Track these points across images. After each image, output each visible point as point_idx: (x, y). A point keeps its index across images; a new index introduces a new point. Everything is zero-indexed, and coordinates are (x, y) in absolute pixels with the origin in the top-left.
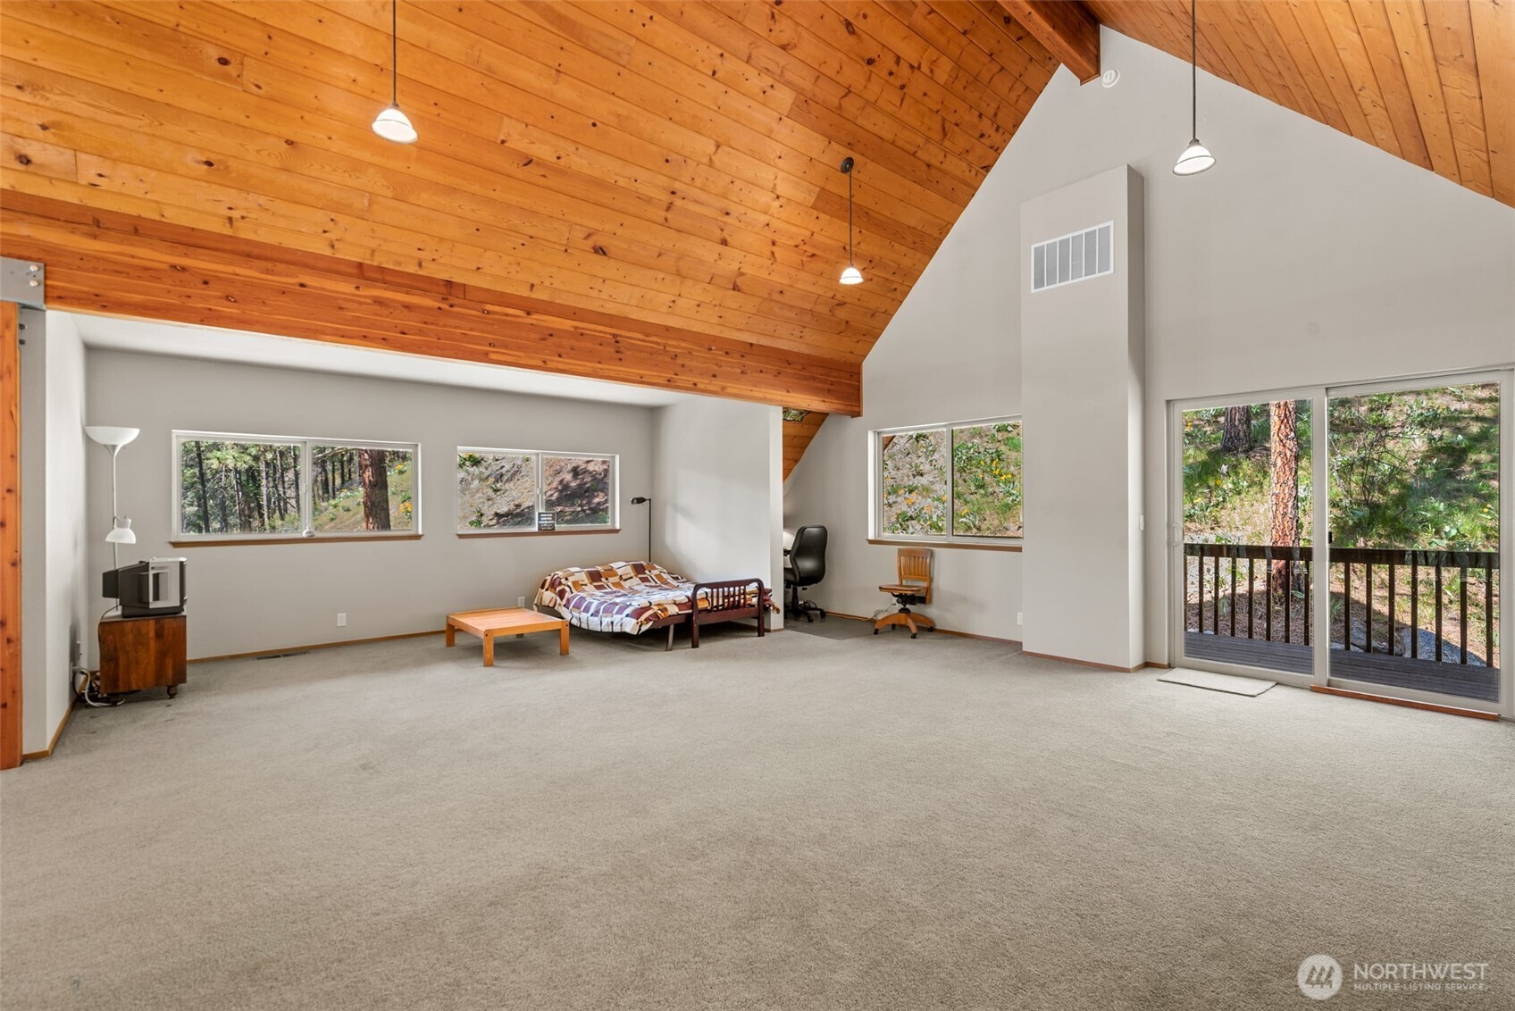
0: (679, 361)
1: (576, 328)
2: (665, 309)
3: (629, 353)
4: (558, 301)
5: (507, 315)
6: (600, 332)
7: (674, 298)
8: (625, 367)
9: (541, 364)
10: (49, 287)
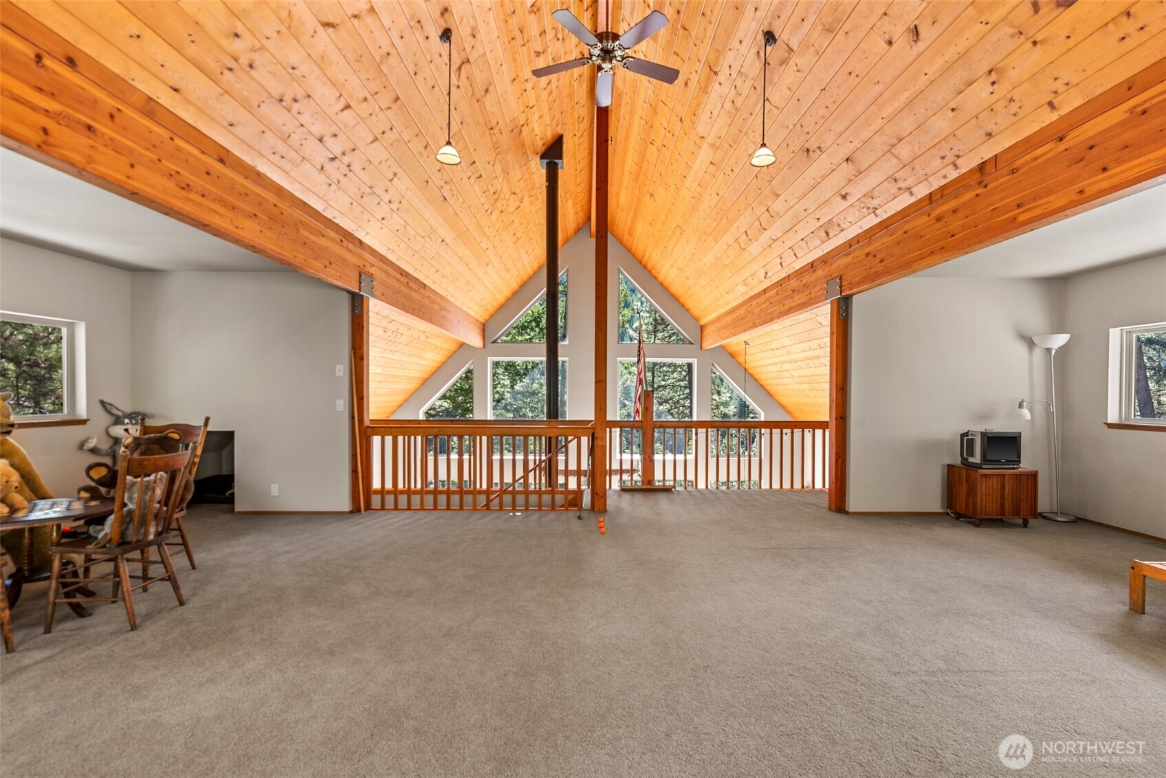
10: (841, 286)
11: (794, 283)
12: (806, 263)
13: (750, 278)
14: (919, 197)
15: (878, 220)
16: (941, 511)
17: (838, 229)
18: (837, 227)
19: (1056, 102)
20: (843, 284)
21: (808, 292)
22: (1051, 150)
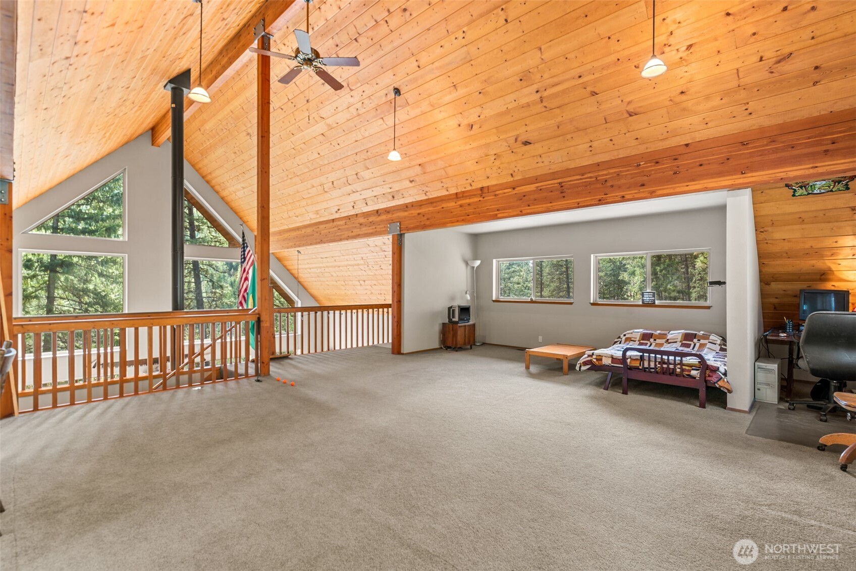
0: (609, 184)
1: (537, 187)
2: (588, 153)
3: (569, 191)
4: (527, 177)
5: (505, 193)
6: (551, 184)
7: (590, 144)
8: (568, 200)
9: (519, 213)
10: (400, 228)
11: (362, 220)
12: (372, 210)
13: (323, 210)
14: (451, 193)
15: (427, 198)
16: (438, 347)
17: (401, 196)
18: (401, 195)
19: (514, 174)
20: (401, 227)
21: (374, 227)
22: (510, 192)
